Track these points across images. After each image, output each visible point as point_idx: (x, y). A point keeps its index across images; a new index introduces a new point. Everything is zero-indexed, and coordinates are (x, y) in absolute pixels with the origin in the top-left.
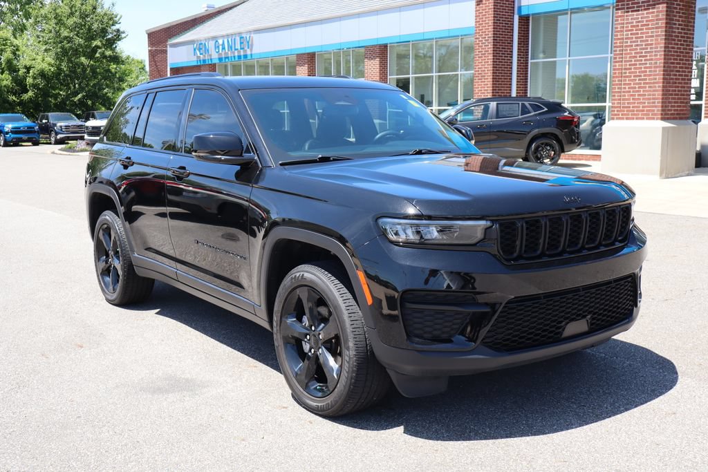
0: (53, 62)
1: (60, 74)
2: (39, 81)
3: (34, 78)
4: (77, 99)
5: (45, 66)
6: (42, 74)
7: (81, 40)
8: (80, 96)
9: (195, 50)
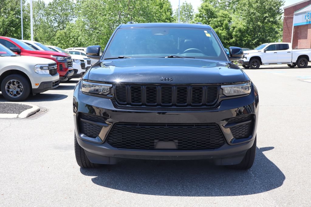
0: (245, 24)
1: (248, 30)
2: (238, 33)
3: (236, 32)
4: (254, 42)
5: (242, 27)
6: (240, 30)
7: (259, 14)
8: (256, 40)
9: (306, 16)
